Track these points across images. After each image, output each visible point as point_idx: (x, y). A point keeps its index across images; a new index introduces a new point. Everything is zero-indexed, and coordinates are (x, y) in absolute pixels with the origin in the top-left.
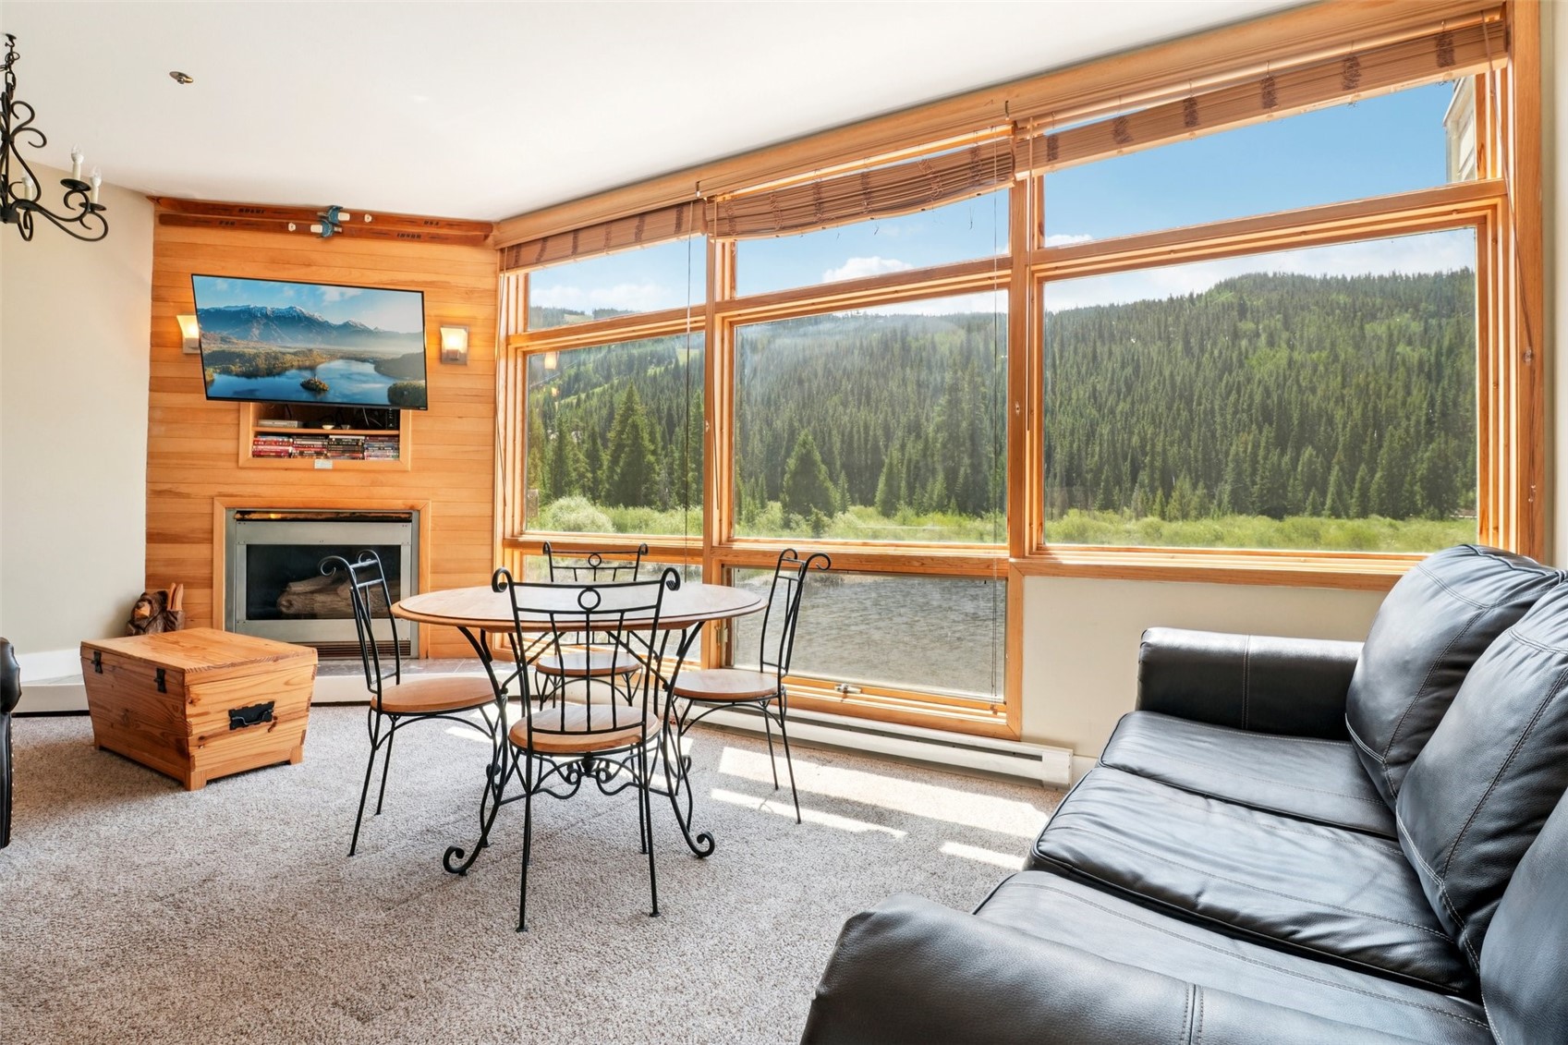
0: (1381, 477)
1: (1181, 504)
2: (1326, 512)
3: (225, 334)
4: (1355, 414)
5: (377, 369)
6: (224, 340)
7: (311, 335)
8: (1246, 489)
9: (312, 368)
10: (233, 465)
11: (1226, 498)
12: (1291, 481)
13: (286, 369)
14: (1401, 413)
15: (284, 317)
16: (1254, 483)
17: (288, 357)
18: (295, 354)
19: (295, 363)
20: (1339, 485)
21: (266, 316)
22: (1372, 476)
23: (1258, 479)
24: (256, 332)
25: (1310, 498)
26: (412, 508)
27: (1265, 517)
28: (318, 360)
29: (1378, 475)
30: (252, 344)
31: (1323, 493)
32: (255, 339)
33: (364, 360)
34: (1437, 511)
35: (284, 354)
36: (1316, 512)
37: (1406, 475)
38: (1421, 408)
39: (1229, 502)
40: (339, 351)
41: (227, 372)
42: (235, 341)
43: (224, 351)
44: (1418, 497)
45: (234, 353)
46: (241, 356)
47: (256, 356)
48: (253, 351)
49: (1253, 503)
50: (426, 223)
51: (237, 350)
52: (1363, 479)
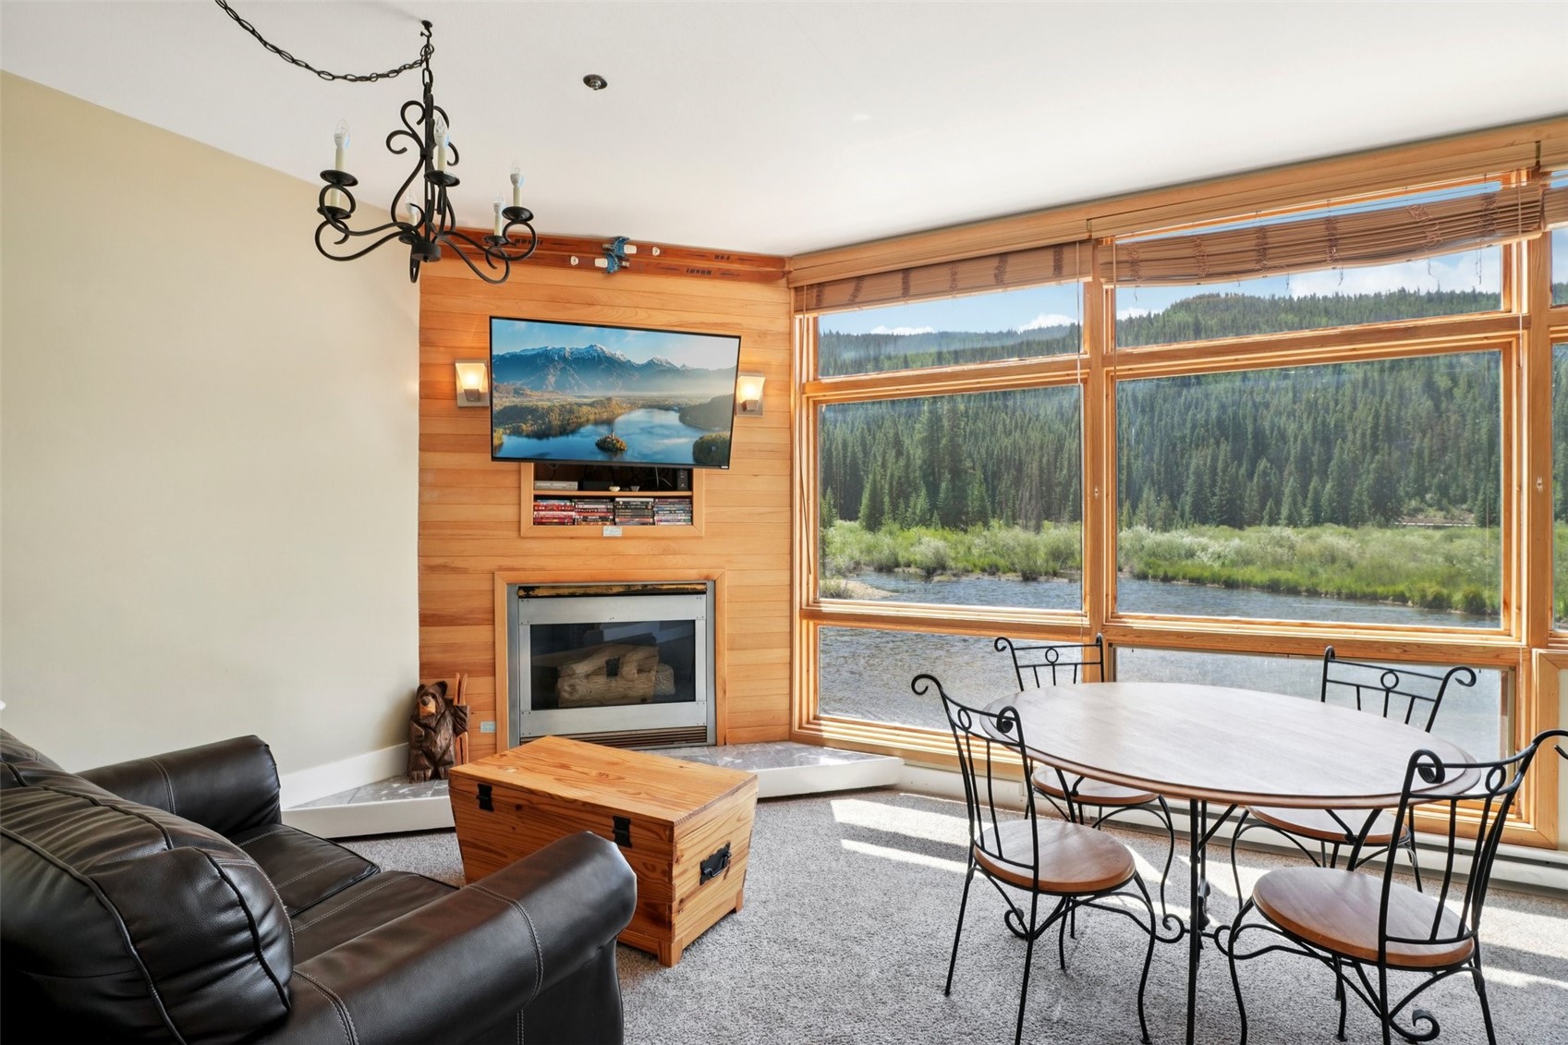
0: (1332, 487)
1: (1147, 515)
2: (1283, 521)
3: (519, 384)
4: (1305, 428)
5: (682, 419)
6: (517, 392)
7: (611, 380)
8: (1206, 500)
9: (609, 422)
10: (515, 534)
11: (1187, 509)
12: (1248, 491)
13: (581, 425)
14: (1349, 427)
15: (583, 359)
16: (1214, 494)
17: (585, 409)
18: (592, 405)
19: (592, 417)
20: (1294, 495)
21: (564, 359)
22: (1324, 487)
23: (1217, 490)
24: (552, 379)
25: (1267, 508)
26: (707, 578)
27: (1226, 527)
28: (618, 411)
29: (1329, 486)
30: (547, 396)
31: (1278, 503)
32: (550, 388)
33: (667, 408)
34: (1383, 519)
35: (580, 405)
36: (1273, 521)
37: (1355, 484)
38: (1366, 422)
39: (1191, 513)
40: (641, 398)
41: (517, 432)
42: (529, 392)
43: (515, 406)
44: (1366, 506)
45: (526, 408)
46: (532, 411)
47: (550, 409)
48: (546, 404)
49: (1212, 513)
50: (717, 257)
51: (531, 404)
52: (1315, 489)
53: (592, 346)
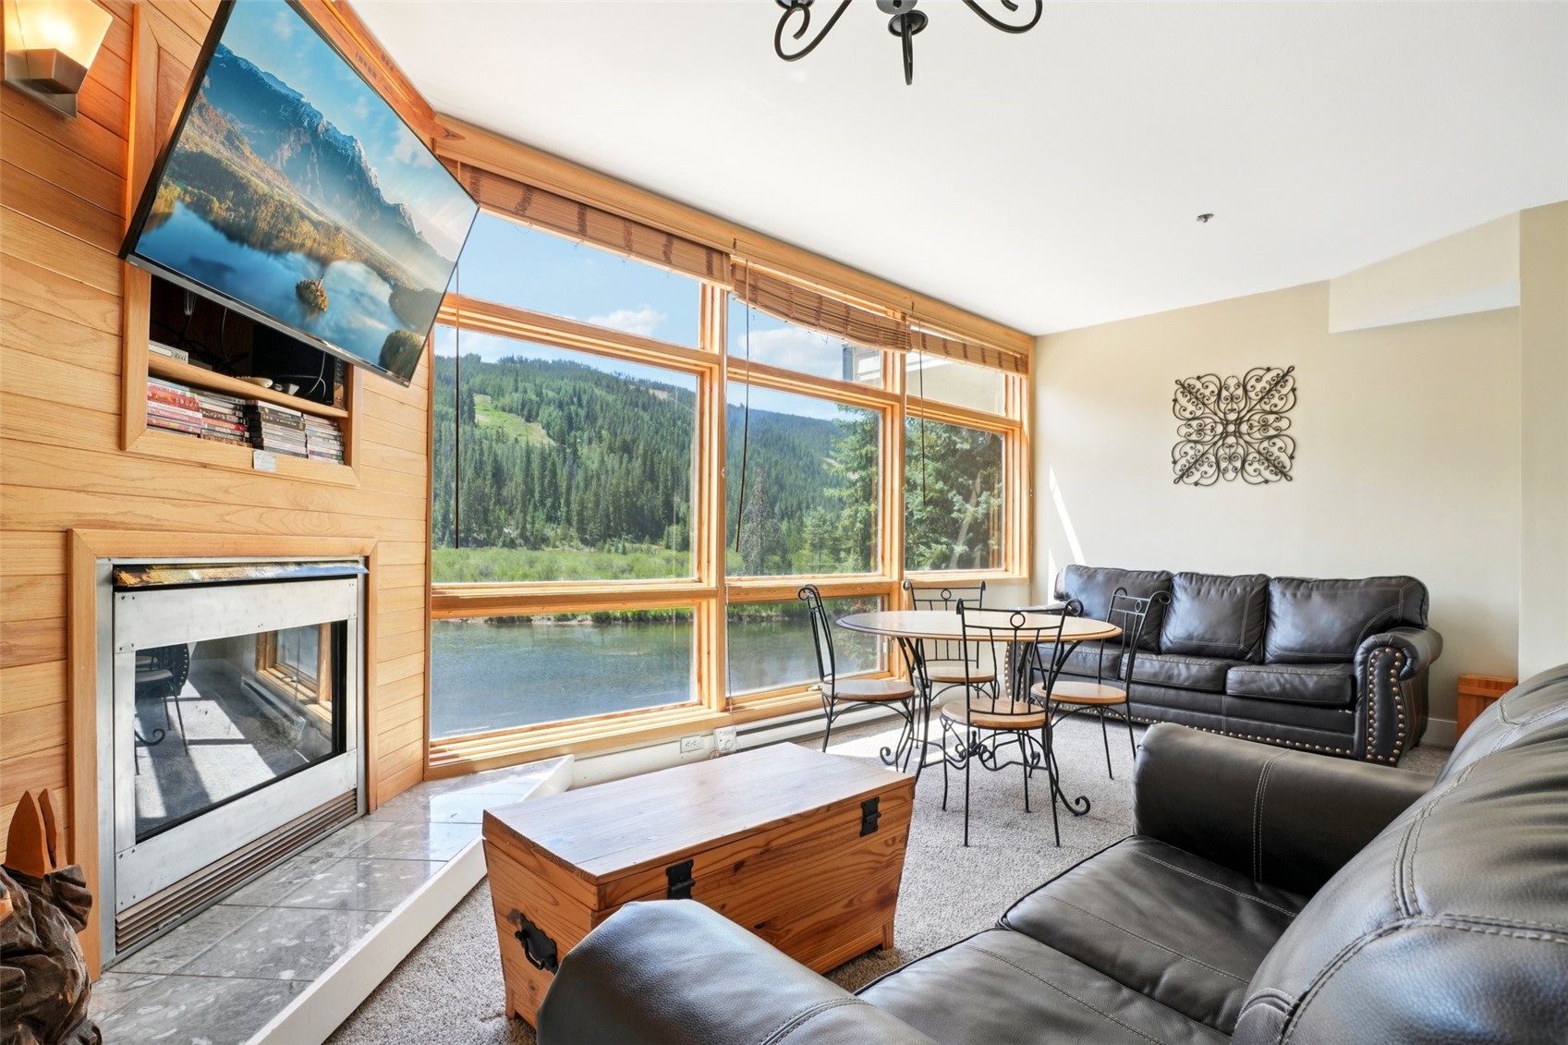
3: (239, 126)
5: (392, 299)
6: (231, 139)
7: (351, 203)
9: (323, 262)
13: (291, 248)
15: (335, 149)
17: (306, 227)
18: (316, 225)
19: (309, 243)
21: (313, 130)
24: (286, 152)
28: (340, 252)
30: (269, 174)
32: (278, 166)
33: (385, 277)
35: (303, 217)
40: (369, 249)
41: (201, 208)
42: (247, 151)
43: (217, 162)
45: (232, 175)
46: (240, 186)
47: (264, 199)
48: (263, 188)
51: (241, 173)
53: (351, 138)
